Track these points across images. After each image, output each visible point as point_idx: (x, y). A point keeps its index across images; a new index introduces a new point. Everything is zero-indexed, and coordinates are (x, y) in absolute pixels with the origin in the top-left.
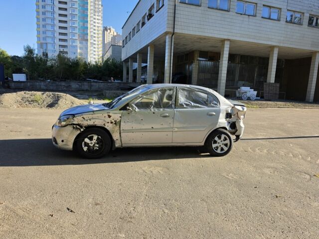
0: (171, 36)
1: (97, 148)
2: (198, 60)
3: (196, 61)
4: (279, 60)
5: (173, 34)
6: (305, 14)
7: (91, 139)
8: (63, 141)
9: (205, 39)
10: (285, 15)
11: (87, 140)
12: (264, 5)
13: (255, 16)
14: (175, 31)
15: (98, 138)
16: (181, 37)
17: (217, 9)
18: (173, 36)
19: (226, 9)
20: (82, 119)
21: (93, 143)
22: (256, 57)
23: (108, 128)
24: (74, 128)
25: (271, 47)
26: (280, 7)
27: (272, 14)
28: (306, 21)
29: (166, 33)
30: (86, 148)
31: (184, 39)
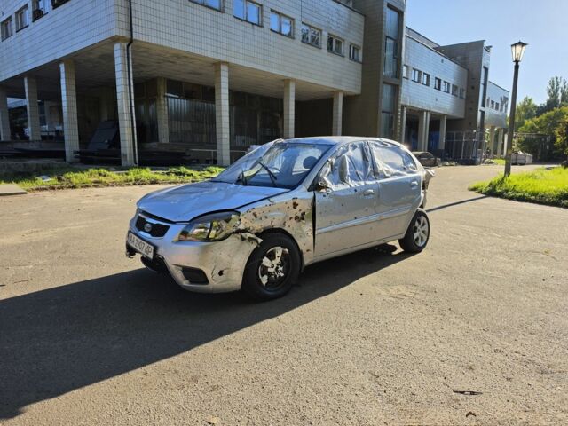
0: (125, 45)
1: (282, 275)
2: (165, 96)
3: (162, 98)
4: (297, 103)
5: (131, 41)
6: (324, 32)
7: (271, 257)
8: (221, 273)
9: (186, 57)
10: (300, 29)
11: (266, 261)
12: (272, 10)
13: (262, 26)
14: (134, 38)
15: (283, 254)
16: (142, 49)
17: (202, 5)
18: (130, 47)
19: (217, 7)
20: (253, 217)
21: (275, 266)
22: (257, 95)
23: (289, 230)
24: (243, 239)
25: (284, 80)
26: (294, 17)
27: (283, 26)
28: (324, 44)
29: (115, 39)
30: (266, 277)
31: (145, 54)
